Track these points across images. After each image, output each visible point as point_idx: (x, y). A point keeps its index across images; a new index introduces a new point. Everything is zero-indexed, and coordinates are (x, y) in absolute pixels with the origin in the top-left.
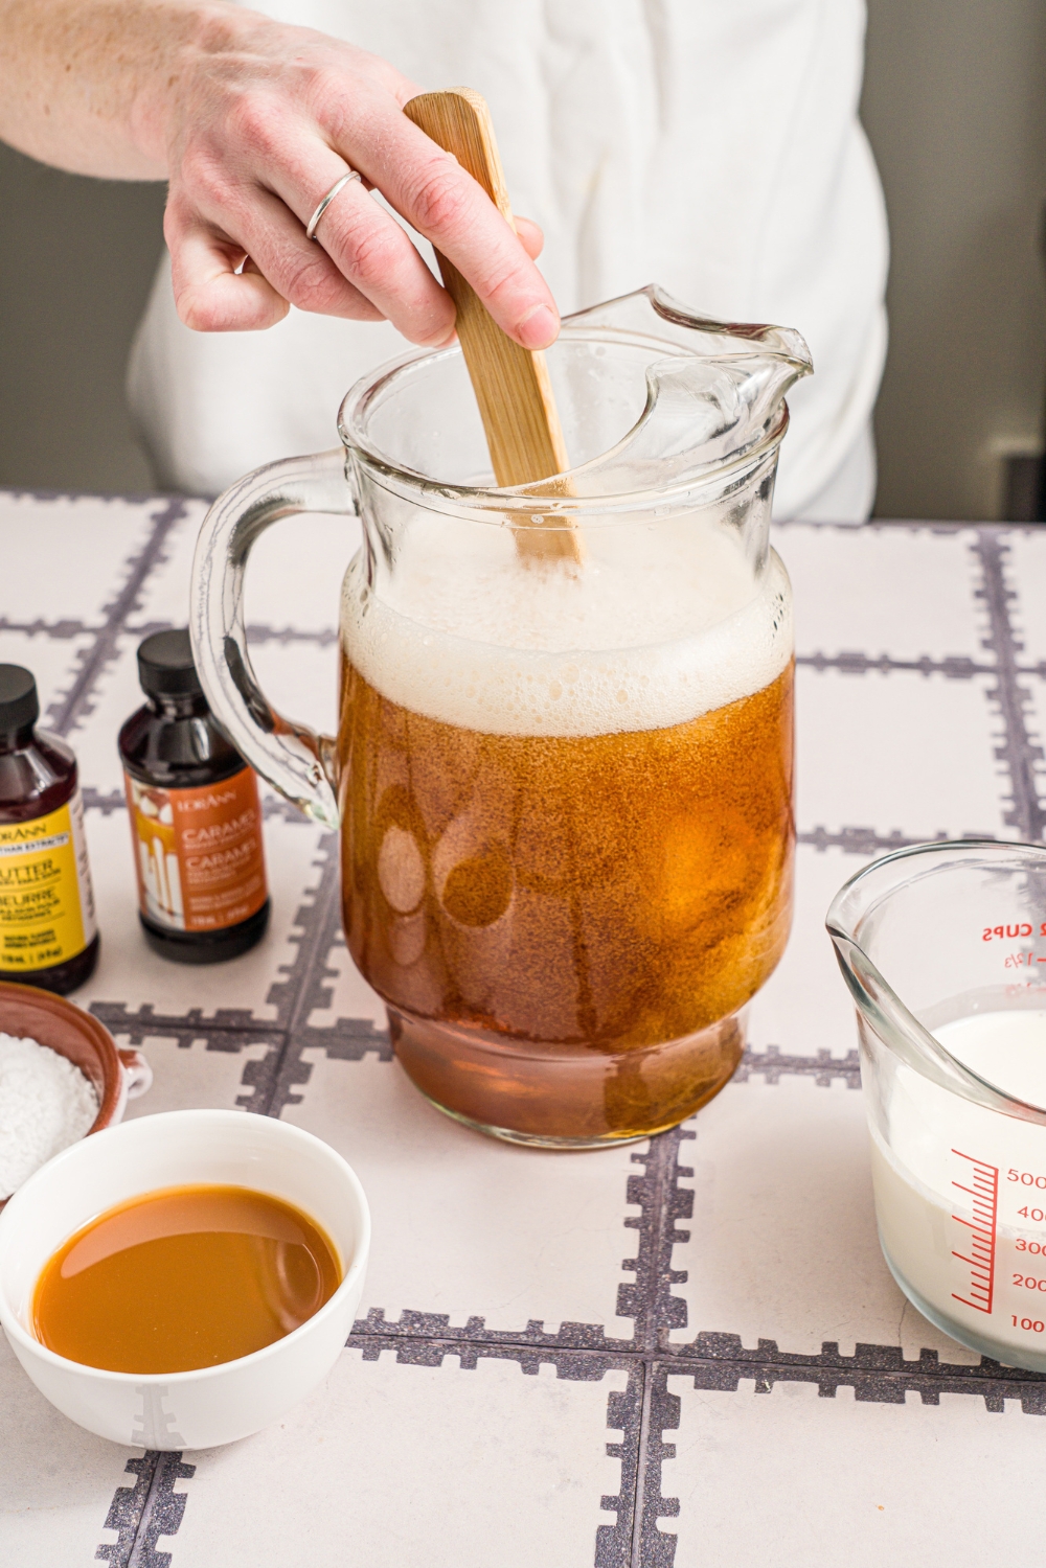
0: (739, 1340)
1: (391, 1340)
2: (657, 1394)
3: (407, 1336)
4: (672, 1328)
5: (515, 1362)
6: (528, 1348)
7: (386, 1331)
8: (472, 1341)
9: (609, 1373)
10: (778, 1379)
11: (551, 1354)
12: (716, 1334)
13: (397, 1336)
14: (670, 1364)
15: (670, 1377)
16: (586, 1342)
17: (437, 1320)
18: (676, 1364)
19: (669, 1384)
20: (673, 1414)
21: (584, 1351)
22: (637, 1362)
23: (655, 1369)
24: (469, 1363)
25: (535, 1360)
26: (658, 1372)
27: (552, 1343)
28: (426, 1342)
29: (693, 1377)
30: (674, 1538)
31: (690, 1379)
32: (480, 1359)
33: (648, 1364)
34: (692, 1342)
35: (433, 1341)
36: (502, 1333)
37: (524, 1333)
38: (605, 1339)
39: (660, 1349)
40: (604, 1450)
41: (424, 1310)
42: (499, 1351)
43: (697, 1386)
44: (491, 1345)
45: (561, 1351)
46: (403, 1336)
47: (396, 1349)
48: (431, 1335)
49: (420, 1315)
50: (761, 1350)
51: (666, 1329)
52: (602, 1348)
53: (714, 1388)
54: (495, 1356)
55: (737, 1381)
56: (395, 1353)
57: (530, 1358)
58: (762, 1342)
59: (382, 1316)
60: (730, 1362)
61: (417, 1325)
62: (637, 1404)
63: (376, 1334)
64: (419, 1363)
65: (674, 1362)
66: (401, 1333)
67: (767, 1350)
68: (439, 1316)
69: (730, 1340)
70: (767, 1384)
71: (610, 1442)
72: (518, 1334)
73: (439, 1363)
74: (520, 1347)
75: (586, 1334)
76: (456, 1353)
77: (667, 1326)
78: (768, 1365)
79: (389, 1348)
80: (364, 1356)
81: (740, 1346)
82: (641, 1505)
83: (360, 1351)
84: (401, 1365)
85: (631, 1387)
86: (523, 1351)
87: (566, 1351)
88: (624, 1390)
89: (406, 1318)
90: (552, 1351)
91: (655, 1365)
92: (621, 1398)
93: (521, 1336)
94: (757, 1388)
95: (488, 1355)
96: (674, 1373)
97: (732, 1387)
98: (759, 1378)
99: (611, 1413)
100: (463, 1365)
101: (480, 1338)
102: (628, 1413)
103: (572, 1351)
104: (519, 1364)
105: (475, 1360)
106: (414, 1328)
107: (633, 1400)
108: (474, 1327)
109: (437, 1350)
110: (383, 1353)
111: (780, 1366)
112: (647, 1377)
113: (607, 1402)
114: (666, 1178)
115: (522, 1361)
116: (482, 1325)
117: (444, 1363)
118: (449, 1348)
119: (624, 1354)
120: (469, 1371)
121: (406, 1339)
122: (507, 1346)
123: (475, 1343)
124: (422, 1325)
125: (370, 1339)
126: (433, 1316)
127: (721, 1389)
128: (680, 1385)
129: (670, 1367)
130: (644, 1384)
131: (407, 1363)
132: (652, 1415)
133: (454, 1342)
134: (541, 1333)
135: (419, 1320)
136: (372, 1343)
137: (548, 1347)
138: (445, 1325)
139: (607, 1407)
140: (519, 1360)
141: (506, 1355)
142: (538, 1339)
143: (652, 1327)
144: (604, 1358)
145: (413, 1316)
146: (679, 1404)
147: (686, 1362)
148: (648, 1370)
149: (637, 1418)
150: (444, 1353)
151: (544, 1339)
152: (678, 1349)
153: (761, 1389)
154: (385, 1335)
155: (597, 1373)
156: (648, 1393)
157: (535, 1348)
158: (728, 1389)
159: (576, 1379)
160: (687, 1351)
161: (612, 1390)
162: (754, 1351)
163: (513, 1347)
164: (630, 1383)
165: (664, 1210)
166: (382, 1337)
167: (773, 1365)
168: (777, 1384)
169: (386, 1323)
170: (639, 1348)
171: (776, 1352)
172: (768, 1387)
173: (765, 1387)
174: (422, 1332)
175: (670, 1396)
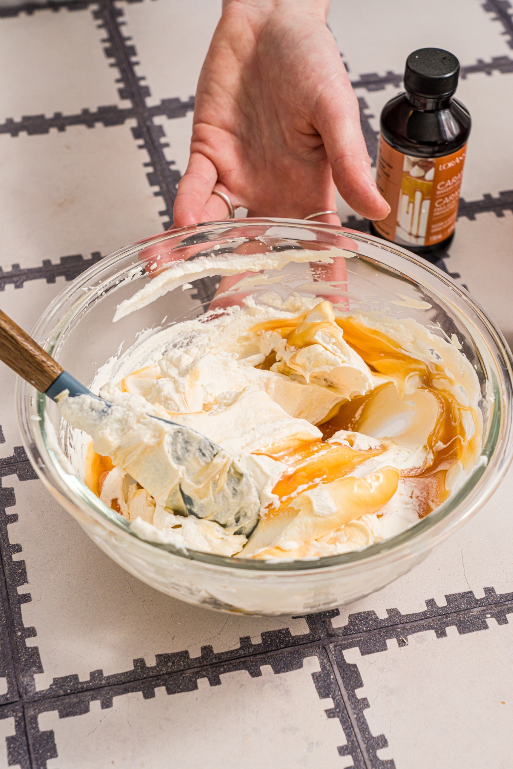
0: (375, 614)
1: (158, 679)
2: (341, 667)
3: (167, 674)
4: (331, 618)
5: (243, 671)
6: (248, 658)
7: (151, 674)
8: (210, 665)
9: (305, 660)
10: (409, 634)
11: (263, 658)
12: (359, 613)
13: (160, 675)
14: (340, 643)
15: (344, 652)
16: (283, 644)
17: (181, 657)
18: (344, 642)
19: (345, 657)
20: (356, 677)
21: (284, 650)
22: (319, 648)
23: (332, 649)
24: (215, 681)
25: (256, 665)
26: (335, 650)
27: (261, 650)
28: (181, 675)
29: (357, 648)
30: (392, 762)
31: (356, 650)
32: (221, 676)
33: (327, 647)
34: (347, 624)
35: (185, 672)
36: (227, 653)
37: (241, 648)
38: (293, 637)
39: (329, 634)
40: (325, 715)
42: (230, 666)
43: (363, 654)
44: (223, 664)
45: (269, 654)
46: (163, 674)
47: (163, 685)
48: (182, 668)
49: (169, 656)
50: (390, 617)
51: (328, 620)
52: (294, 645)
53: (373, 652)
54: (229, 671)
55: (385, 643)
56: (164, 688)
57: (252, 665)
58: (389, 611)
59: (144, 664)
60: (376, 631)
61: (170, 664)
62: (332, 677)
63: (145, 678)
64: (182, 691)
65: (342, 641)
66: (161, 673)
67: (395, 616)
68: (181, 652)
69: (369, 616)
70: (404, 639)
71: (326, 708)
72: (237, 650)
73: (195, 687)
74: (242, 660)
75: (280, 638)
76: (204, 676)
77: (327, 616)
78: (399, 626)
79: (159, 686)
80: (144, 696)
81: (377, 618)
82: (363, 746)
83: (141, 693)
84: (171, 696)
85: (323, 667)
86: (245, 661)
87: (272, 653)
88: (320, 670)
89: (161, 661)
92: (320, 676)
93: (240, 651)
94: (399, 644)
95: (224, 672)
96: (345, 648)
97: (384, 648)
98: (397, 637)
99: (318, 688)
100: (212, 684)
101: (214, 661)
102: (329, 685)
103: (276, 652)
104: (247, 672)
105: (218, 677)
106: (169, 666)
107: (328, 675)
108: (207, 653)
109: (191, 678)
110: (156, 690)
111: (406, 625)
112: (330, 656)
113: (312, 681)
115: (248, 669)
116: (212, 651)
117: (199, 685)
118: (198, 675)
119: (309, 645)
120: (217, 687)
121: (167, 676)
122: (234, 661)
123: (212, 665)
124: (173, 663)
125: (143, 683)
127: (378, 651)
128: (352, 655)
129: (341, 645)
130: (330, 661)
131: (175, 693)
132: (344, 682)
133: (199, 669)
134: (252, 645)
135: (169, 660)
136: (146, 685)
137: (260, 654)
138: (188, 657)
139: (314, 685)
140: (246, 669)
141: (236, 668)
142: (251, 650)
143: (318, 621)
144: (298, 651)
145: (164, 658)
146: (357, 669)
147: (349, 639)
148: (328, 651)
149: (336, 686)
150: (196, 679)
151: (255, 649)
152: (341, 631)
153: (402, 643)
154: (152, 677)
155: (298, 663)
156: (335, 667)
157: (252, 657)
158: (382, 650)
159: (287, 671)
160: (346, 631)
161: (313, 672)
162: (387, 619)
163: (238, 661)
164: (321, 664)
166: (150, 679)
167: (402, 625)
168: (409, 637)
169: (148, 668)
170: (316, 637)
171: (400, 616)
172: (405, 641)
173: (403, 641)
174: (175, 668)
175: (349, 664)
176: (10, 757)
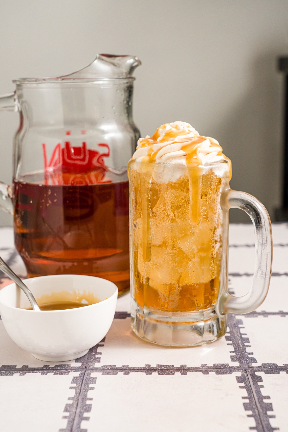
0: (277, 364)
2: (252, 376)
4: (252, 363)
5: (200, 372)
6: (204, 370)
7: (152, 369)
8: (183, 369)
9: (234, 373)
12: (268, 364)
15: (255, 372)
18: (257, 370)
19: (255, 374)
20: (260, 379)
21: (223, 369)
22: (243, 370)
25: (207, 372)
26: (251, 371)
28: (167, 370)
30: (271, 404)
31: (263, 372)
32: (188, 373)
33: (247, 370)
34: (260, 365)
35: (170, 370)
36: (193, 367)
37: (201, 367)
38: (229, 366)
39: (250, 367)
40: (238, 388)
41: (164, 364)
43: (266, 374)
44: (190, 370)
45: (215, 369)
50: (285, 366)
52: (230, 368)
53: (272, 374)
54: (193, 372)
56: (157, 373)
58: (285, 364)
59: (150, 366)
60: (275, 369)
61: (163, 367)
66: (158, 369)
67: (287, 366)
68: (170, 365)
69: (273, 365)
71: (240, 386)
72: (199, 367)
73: (173, 374)
74: (201, 370)
75: (223, 366)
76: (179, 372)
77: (250, 363)
79: (155, 372)
81: (277, 366)
82: (256, 398)
83: (145, 373)
84: (160, 375)
85: (243, 375)
87: (217, 369)
88: (240, 375)
89: (159, 366)
90: (212, 370)
91: (249, 370)
92: (240, 377)
94: (287, 373)
95: (190, 372)
97: (278, 373)
98: (287, 371)
99: (238, 380)
100: (182, 374)
101: (186, 369)
102: (244, 380)
103: (219, 369)
105: (186, 373)
107: (245, 377)
108: (183, 367)
109: (172, 372)
110: (153, 373)
113: (235, 378)
114: (238, 336)
115: (203, 372)
116: (186, 366)
117: (175, 374)
119: (238, 369)
120: (185, 375)
121: (160, 370)
124: (165, 367)
126: (168, 365)
127: (275, 374)
128: (260, 374)
129: (255, 370)
130: (247, 374)
131: (162, 375)
132: (252, 380)
133: (177, 370)
134: (207, 366)
136: (148, 371)
137: (210, 369)
138: (173, 367)
141: (196, 371)
142: (206, 368)
143: (245, 363)
144: (231, 370)
145: (161, 365)
146: (261, 377)
147: (260, 369)
149: (248, 381)
150: (175, 372)
152: (256, 367)
155: (230, 373)
156: (249, 376)
160: (259, 367)
161: (236, 376)
162: (283, 366)
163: (198, 370)
164: (242, 374)
165: (240, 342)
169: (152, 367)
170: (242, 367)
174: (165, 369)
175: (257, 376)
176: (73, 381)
